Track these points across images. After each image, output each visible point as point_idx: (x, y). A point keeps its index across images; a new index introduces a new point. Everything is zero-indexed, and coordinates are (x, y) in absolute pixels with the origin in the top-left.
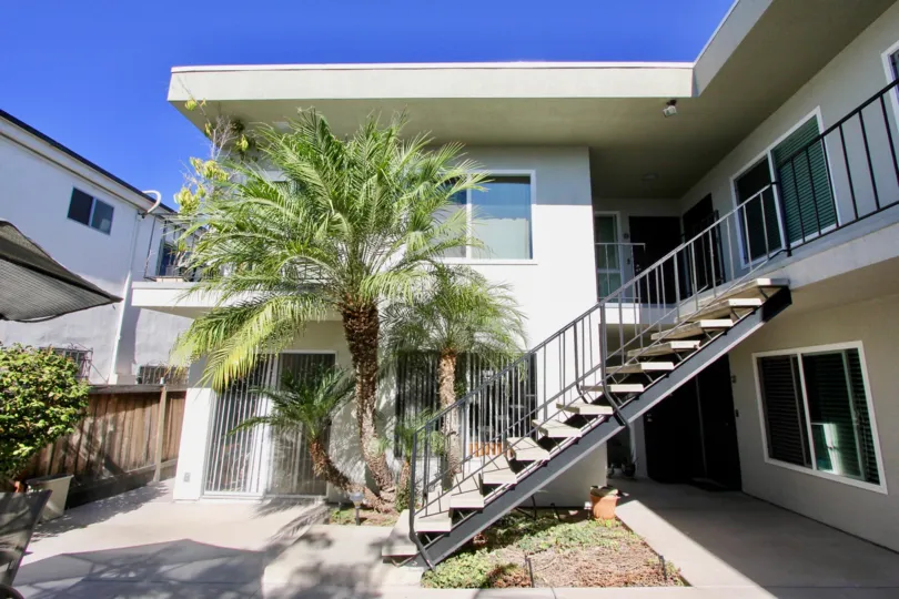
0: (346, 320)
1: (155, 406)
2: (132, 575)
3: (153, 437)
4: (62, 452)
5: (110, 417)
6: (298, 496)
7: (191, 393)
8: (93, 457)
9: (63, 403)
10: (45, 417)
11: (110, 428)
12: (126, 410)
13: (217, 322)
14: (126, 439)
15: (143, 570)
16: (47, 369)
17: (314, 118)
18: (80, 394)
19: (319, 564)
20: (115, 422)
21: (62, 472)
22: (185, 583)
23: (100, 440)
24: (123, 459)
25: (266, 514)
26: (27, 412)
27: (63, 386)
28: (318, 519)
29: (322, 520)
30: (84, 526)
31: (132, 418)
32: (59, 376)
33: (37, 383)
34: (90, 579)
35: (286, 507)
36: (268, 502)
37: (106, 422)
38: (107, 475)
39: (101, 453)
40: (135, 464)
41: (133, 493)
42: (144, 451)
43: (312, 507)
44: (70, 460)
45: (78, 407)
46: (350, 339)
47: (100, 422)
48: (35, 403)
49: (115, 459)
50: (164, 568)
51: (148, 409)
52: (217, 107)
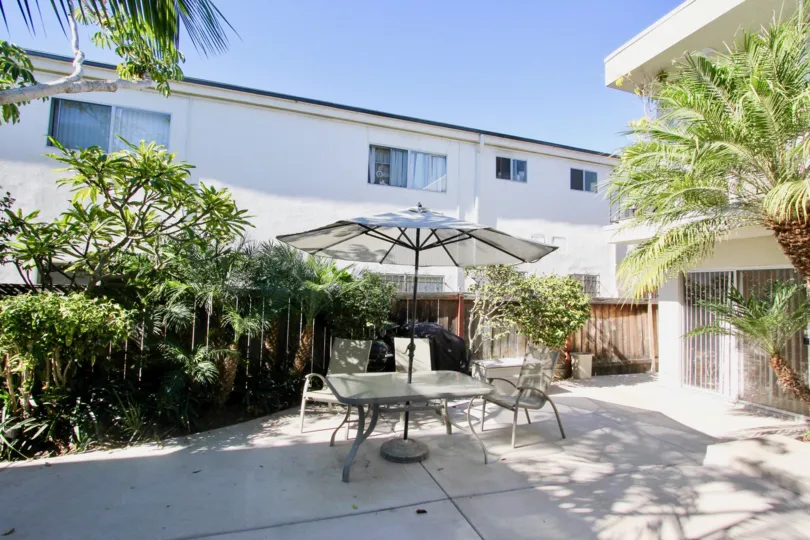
0: (777, 235)
1: (644, 315)
2: (619, 420)
3: (646, 338)
4: (586, 340)
5: (612, 319)
6: (776, 410)
7: (661, 305)
8: (606, 346)
9: (575, 307)
10: (569, 316)
11: (614, 328)
12: (622, 316)
13: (644, 251)
14: (625, 337)
15: (625, 419)
16: (566, 288)
17: (690, 60)
18: (584, 303)
19: (761, 462)
20: (616, 323)
21: (589, 351)
22: (649, 436)
23: (608, 334)
24: (626, 349)
25: (735, 415)
26: (559, 312)
27: (576, 298)
28: (793, 433)
29: (797, 436)
30: (601, 387)
31: (628, 321)
32: (573, 292)
33: (561, 296)
34: (595, 414)
35: (760, 415)
36: (742, 406)
37: (610, 323)
38: (616, 359)
39: (610, 343)
40: (635, 356)
41: (635, 376)
42: (640, 347)
43: (789, 422)
44: (592, 345)
45: (585, 311)
46: (789, 253)
47: (606, 323)
48: (562, 307)
49: (620, 349)
50: (638, 423)
51: (639, 317)
52: (641, 71)
